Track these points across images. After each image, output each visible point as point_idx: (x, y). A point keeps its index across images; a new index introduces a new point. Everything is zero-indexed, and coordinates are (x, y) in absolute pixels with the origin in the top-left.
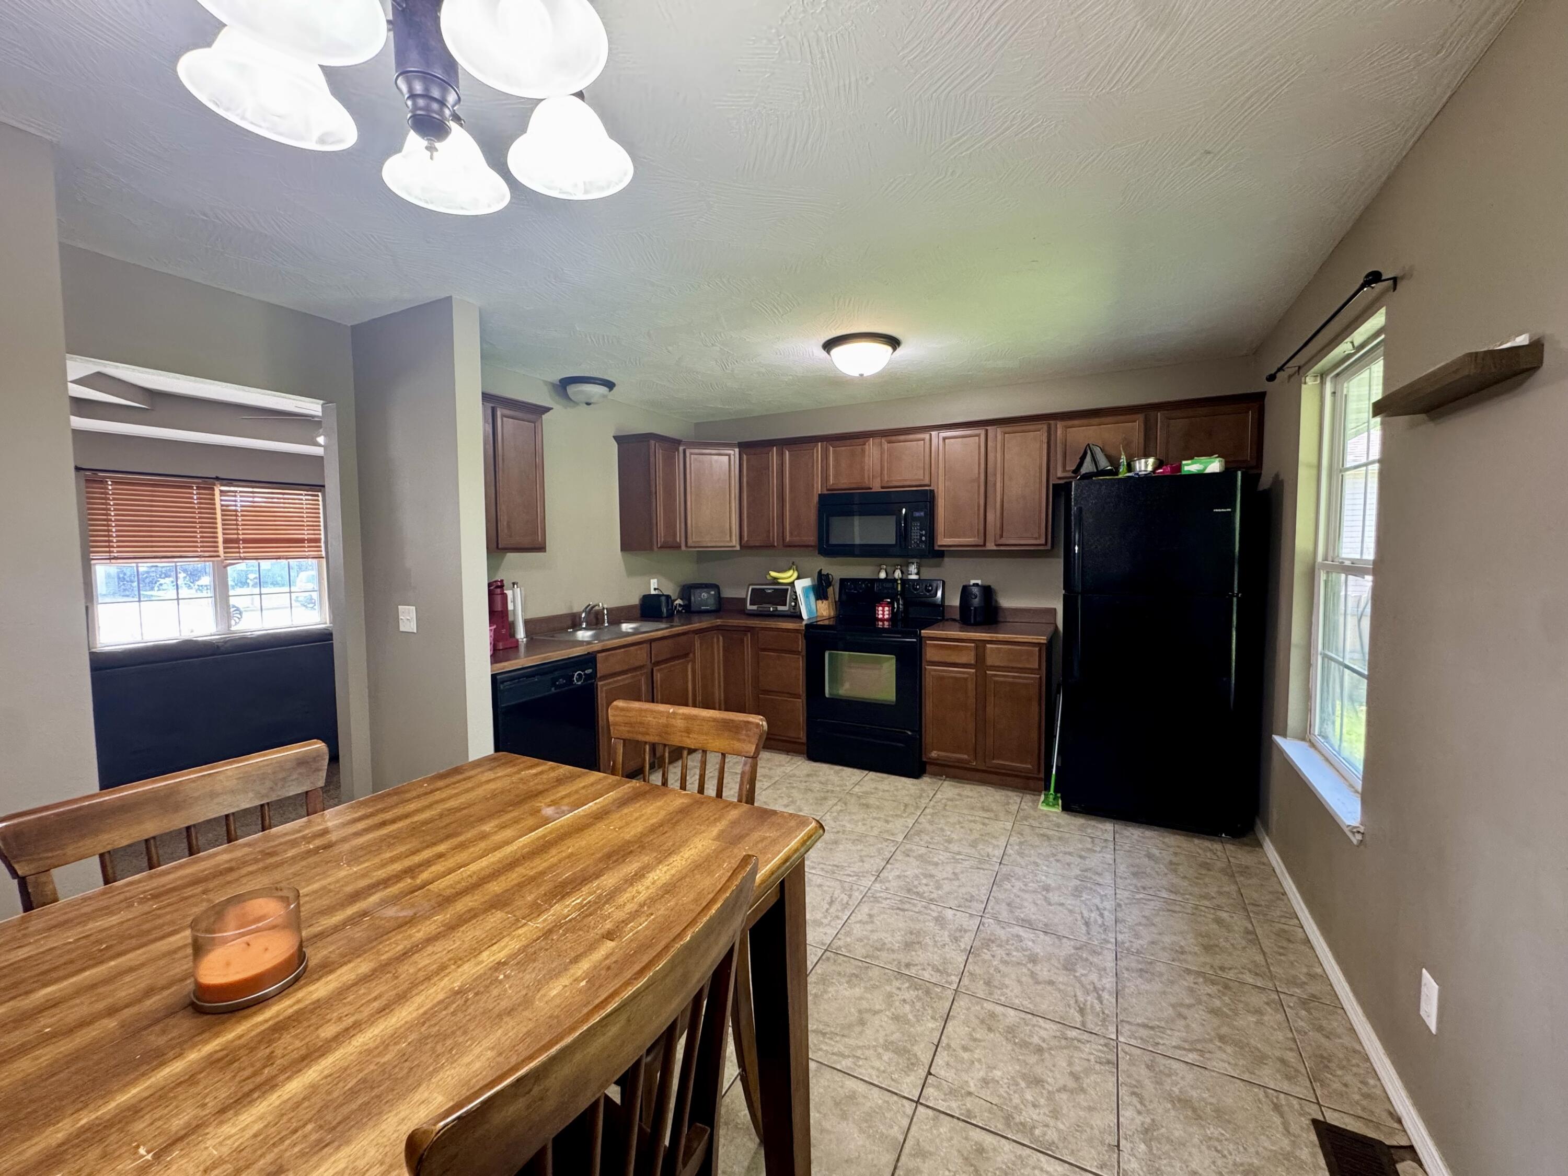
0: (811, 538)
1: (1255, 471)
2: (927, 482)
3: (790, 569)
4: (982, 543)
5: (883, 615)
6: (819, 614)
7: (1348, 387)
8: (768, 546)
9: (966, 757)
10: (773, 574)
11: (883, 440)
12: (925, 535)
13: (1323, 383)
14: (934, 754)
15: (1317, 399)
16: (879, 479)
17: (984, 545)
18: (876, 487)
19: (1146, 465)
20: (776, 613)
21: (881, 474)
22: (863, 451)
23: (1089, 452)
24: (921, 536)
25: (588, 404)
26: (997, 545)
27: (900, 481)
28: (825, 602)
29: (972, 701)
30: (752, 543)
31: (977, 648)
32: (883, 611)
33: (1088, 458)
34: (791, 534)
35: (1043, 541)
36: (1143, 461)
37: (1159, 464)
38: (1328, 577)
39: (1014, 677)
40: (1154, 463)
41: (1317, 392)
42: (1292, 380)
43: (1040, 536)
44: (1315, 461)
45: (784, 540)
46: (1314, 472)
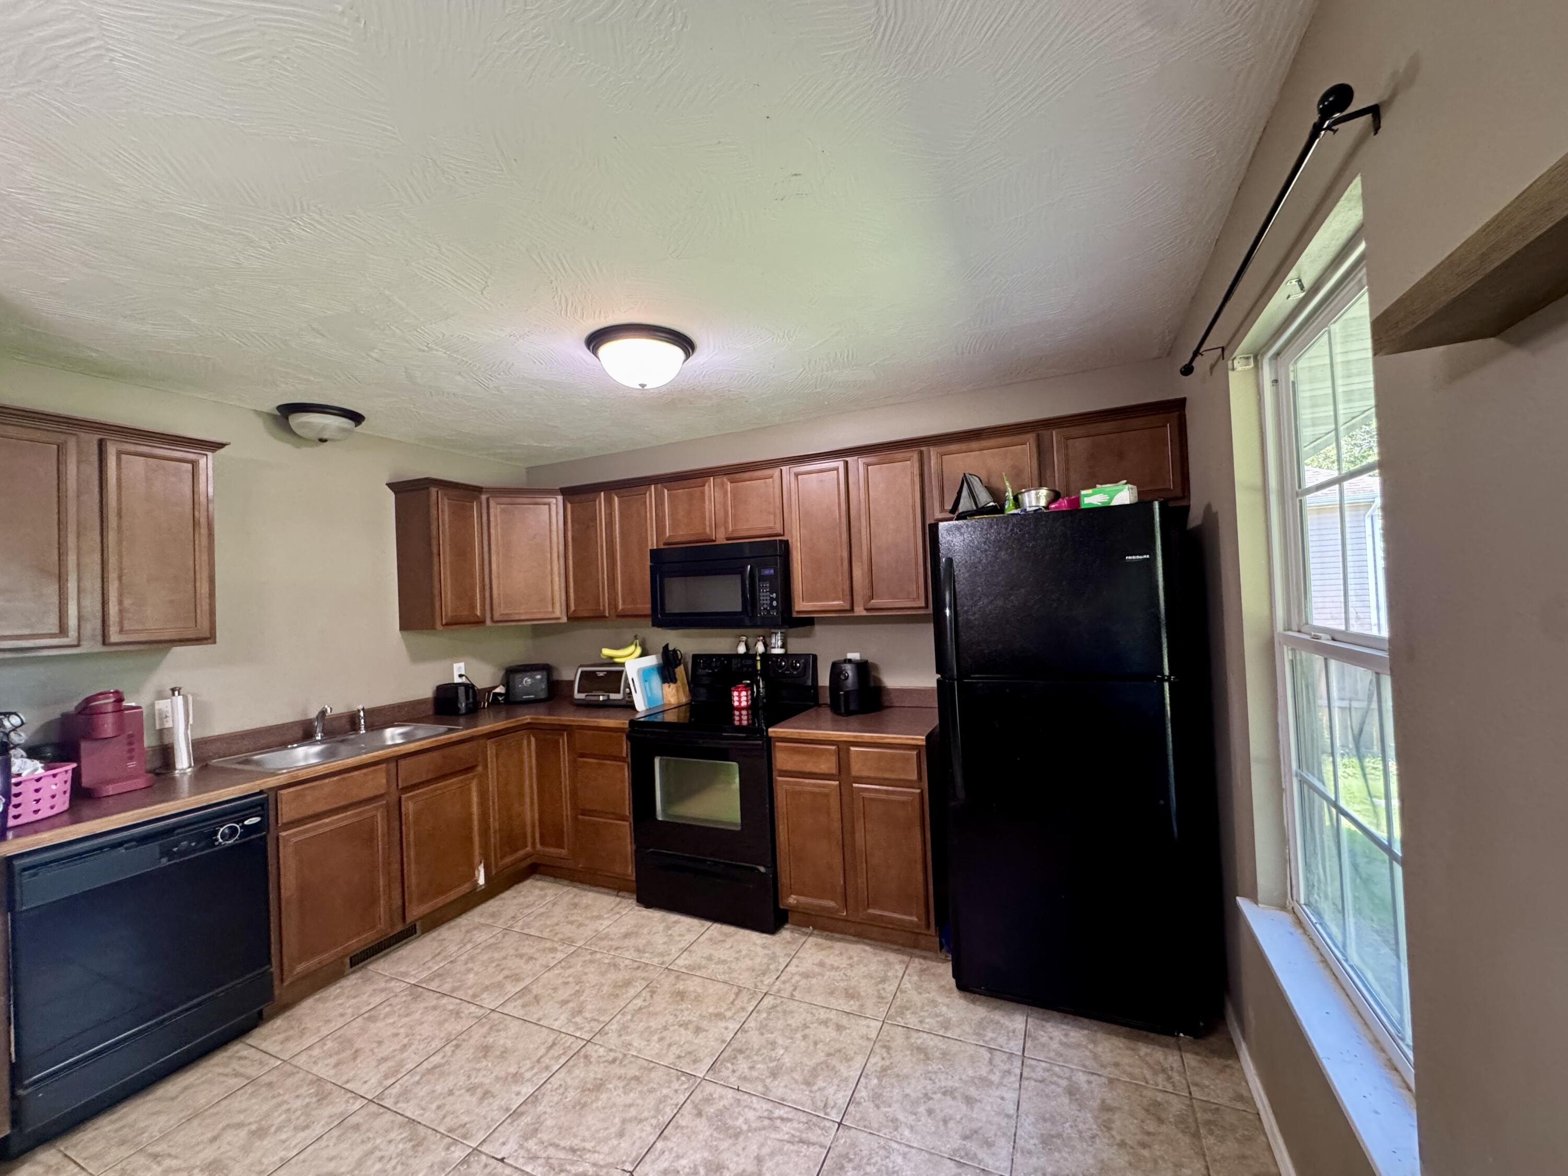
0: (646, 606)
1: (1183, 503)
2: (779, 530)
3: (632, 644)
4: (848, 607)
5: (740, 702)
6: (666, 702)
7: (1295, 371)
8: (598, 617)
9: (832, 904)
10: (607, 652)
11: (725, 479)
12: (776, 599)
13: (1258, 367)
14: (792, 900)
15: (1252, 391)
16: (723, 529)
17: (852, 610)
18: (721, 538)
19: (1038, 499)
20: (609, 703)
21: (726, 522)
22: (703, 493)
23: (965, 484)
24: (772, 599)
25: (323, 441)
26: (867, 610)
27: (748, 530)
28: (672, 685)
29: (837, 825)
30: (581, 614)
31: (839, 751)
32: (740, 697)
33: (965, 492)
34: (624, 602)
35: (922, 603)
36: (1033, 492)
37: (1055, 496)
38: (1294, 655)
39: (887, 792)
40: (1047, 496)
41: (1251, 379)
42: (1214, 370)
43: (918, 597)
44: (1258, 481)
45: (616, 607)
46: (1259, 497)
